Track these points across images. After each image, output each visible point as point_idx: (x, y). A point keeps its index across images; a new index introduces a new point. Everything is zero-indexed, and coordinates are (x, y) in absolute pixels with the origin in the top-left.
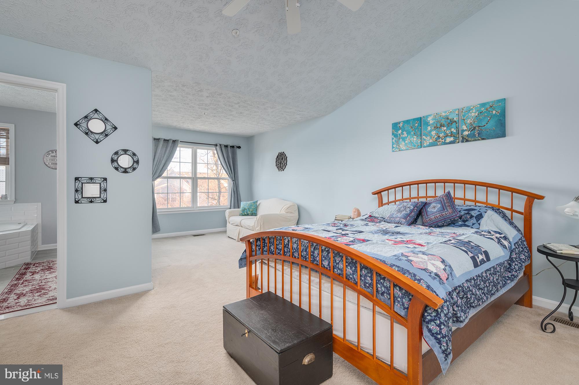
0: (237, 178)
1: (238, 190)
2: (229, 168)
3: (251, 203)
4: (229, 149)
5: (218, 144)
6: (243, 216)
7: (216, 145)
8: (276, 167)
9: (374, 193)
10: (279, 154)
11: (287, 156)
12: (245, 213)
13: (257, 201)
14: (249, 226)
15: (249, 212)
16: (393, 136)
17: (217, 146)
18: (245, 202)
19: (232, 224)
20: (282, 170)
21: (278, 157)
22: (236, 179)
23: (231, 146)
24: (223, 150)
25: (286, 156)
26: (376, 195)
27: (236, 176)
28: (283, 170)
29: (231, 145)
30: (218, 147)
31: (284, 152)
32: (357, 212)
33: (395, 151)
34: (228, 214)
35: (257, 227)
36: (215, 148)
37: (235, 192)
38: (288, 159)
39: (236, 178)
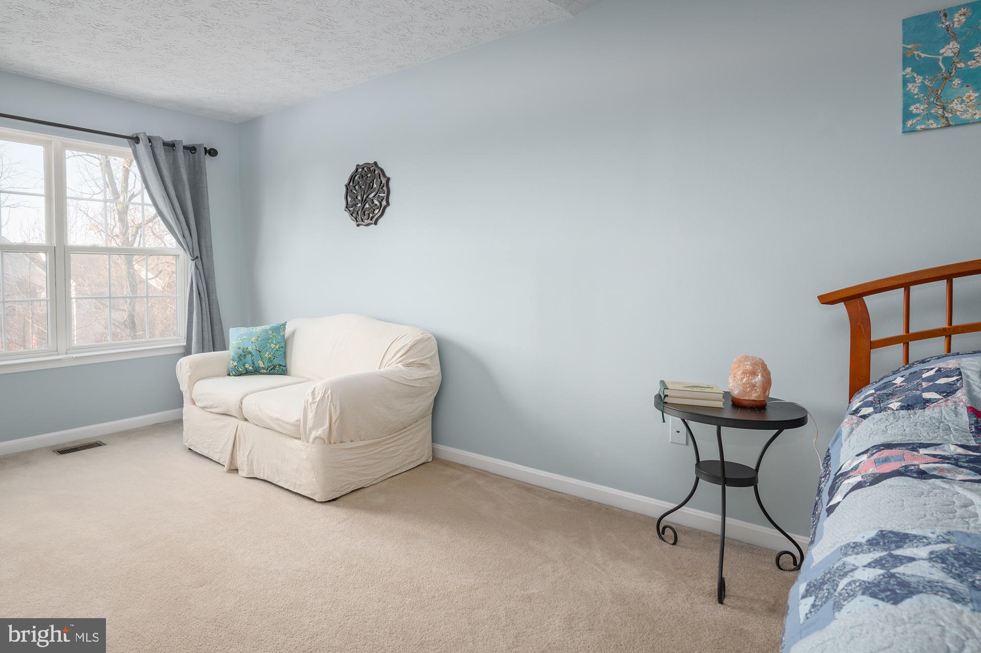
0: (207, 251)
1: (211, 287)
2: (181, 217)
3: (266, 331)
4: (179, 154)
5: (141, 137)
6: (240, 374)
7: (135, 139)
8: (347, 214)
9: (828, 300)
10: (357, 170)
11: (388, 175)
12: (247, 366)
13: (284, 325)
14: (277, 419)
15: (260, 362)
16: (909, 70)
17: (138, 143)
18: (243, 330)
19: (203, 408)
20: (367, 222)
21: (352, 178)
22: (204, 252)
23: (185, 148)
24: (159, 157)
25: (384, 175)
26: (841, 308)
27: (203, 244)
28: (376, 223)
29: (186, 143)
30: (142, 147)
31: (375, 163)
32: (762, 376)
33: (918, 127)
34: (189, 374)
35: (314, 427)
36: (130, 150)
37: (202, 295)
38: (392, 184)
39: (204, 249)
